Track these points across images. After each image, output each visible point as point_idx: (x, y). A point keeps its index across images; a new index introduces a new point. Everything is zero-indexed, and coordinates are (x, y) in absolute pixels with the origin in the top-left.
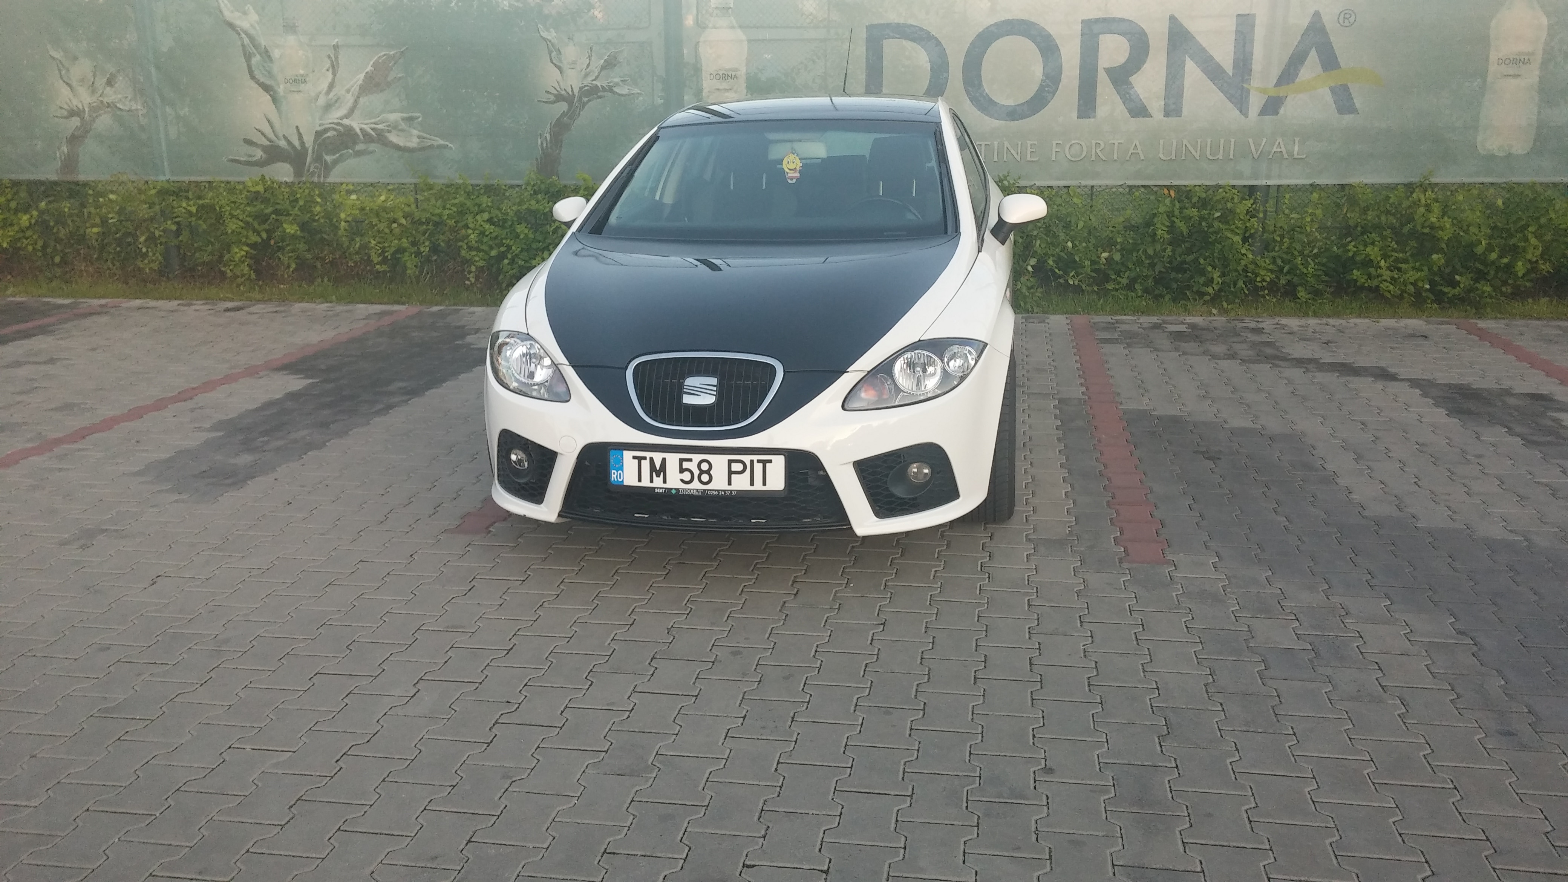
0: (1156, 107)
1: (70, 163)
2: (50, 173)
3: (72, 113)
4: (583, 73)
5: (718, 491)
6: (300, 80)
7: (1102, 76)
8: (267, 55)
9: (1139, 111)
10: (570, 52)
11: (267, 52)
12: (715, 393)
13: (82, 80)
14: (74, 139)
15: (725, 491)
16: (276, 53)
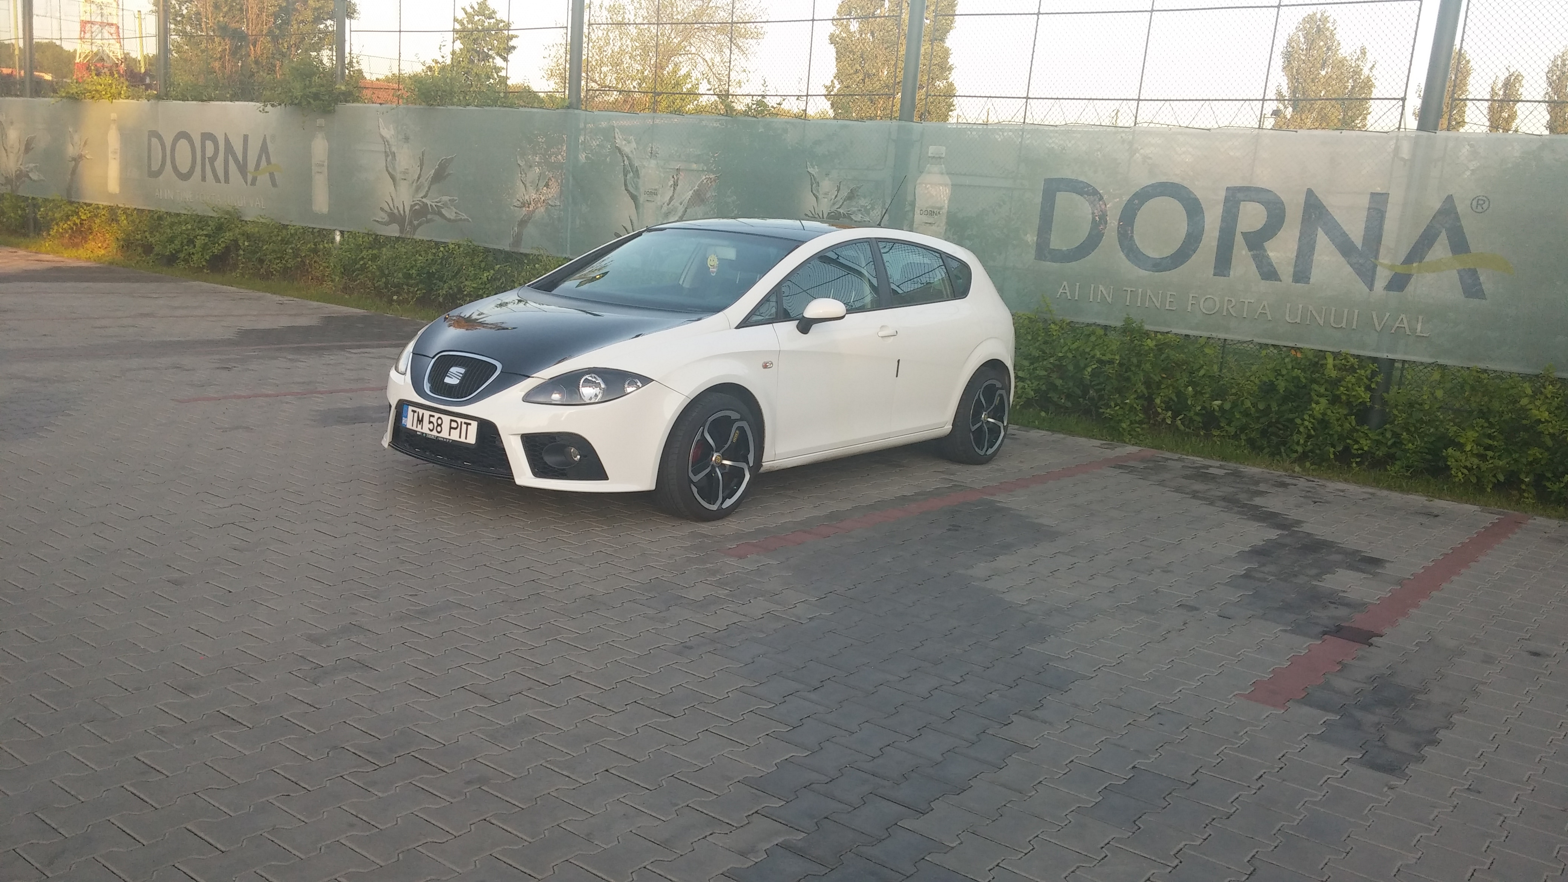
0: (1286, 271)
1: (518, 240)
2: (505, 245)
3: (524, 204)
4: (832, 201)
5: (444, 438)
6: (654, 193)
7: (1239, 239)
8: (637, 173)
9: (1269, 273)
10: (826, 185)
11: (637, 171)
12: (460, 378)
13: (532, 182)
14: (523, 223)
15: (446, 439)
16: (642, 172)
